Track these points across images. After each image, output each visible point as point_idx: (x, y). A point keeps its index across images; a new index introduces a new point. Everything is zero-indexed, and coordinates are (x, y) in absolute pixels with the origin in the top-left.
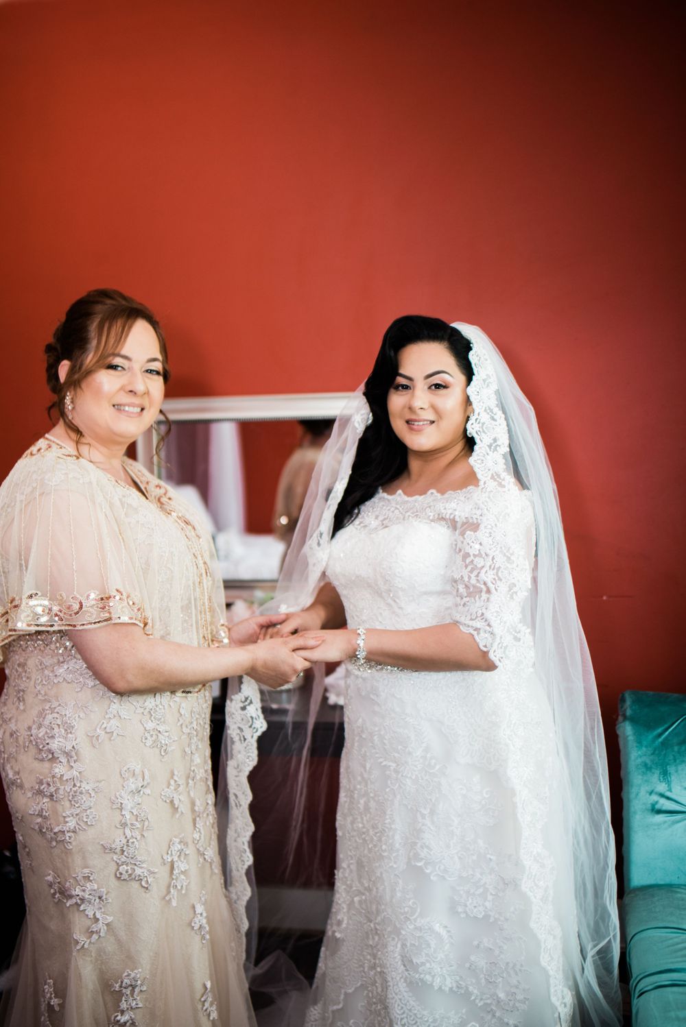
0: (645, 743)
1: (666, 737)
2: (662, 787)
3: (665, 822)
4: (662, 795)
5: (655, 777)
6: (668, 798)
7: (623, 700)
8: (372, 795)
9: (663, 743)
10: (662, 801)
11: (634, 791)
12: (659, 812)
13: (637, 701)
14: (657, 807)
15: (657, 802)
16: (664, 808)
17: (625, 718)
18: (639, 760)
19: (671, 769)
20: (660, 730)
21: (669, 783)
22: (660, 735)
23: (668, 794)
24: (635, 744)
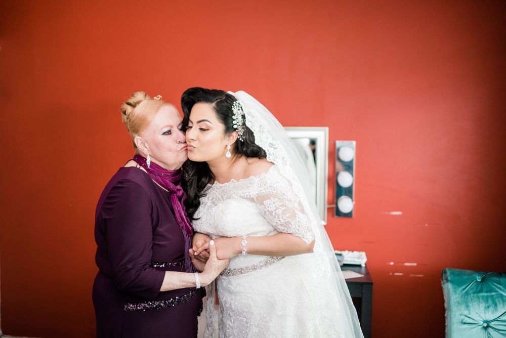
0: (457, 292)
1: (467, 290)
2: (466, 312)
3: (467, 328)
4: (466, 316)
5: (463, 307)
6: (469, 317)
7: (445, 272)
8: (236, 334)
9: (466, 293)
10: (466, 318)
11: (453, 313)
12: (465, 323)
13: (453, 273)
14: (464, 321)
15: (464, 319)
16: (467, 322)
17: (447, 281)
18: (455, 300)
19: (470, 304)
20: (464, 287)
21: (469, 310)
22: (464, 289)
23: (469, 315)
24: (453, 293)
